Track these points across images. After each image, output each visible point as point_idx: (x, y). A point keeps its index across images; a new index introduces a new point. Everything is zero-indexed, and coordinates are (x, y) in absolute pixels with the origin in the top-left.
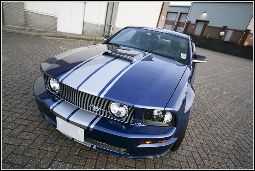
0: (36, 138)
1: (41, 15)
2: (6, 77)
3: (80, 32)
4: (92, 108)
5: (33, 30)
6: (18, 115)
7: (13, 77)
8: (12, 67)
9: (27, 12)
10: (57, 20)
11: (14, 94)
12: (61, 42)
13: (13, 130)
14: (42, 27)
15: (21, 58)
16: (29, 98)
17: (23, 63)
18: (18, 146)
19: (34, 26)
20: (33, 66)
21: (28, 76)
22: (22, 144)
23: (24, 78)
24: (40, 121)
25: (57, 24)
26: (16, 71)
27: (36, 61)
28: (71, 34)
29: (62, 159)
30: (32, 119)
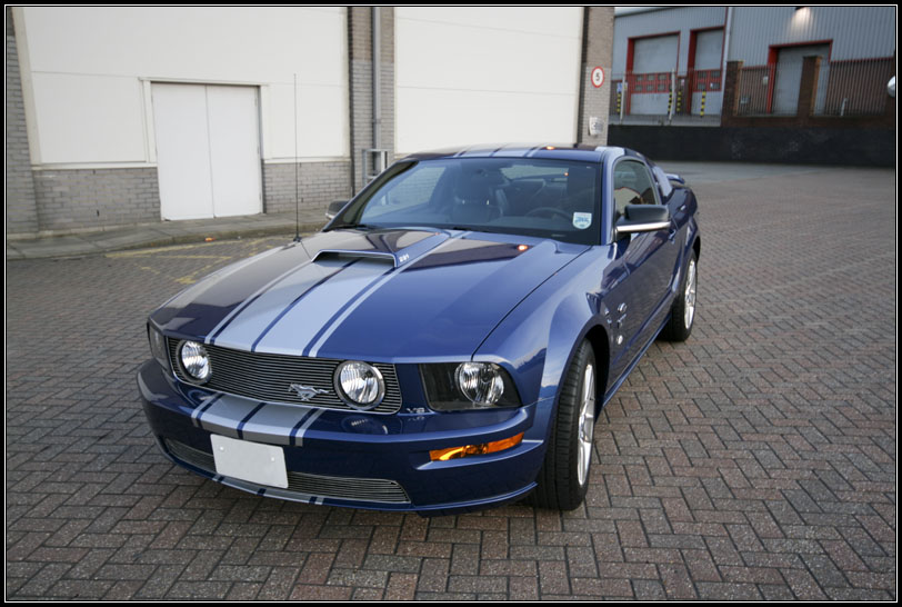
0: (161, 530)
1: (94, 171)
2: (28, 402)
3: (253, 207)
4: (295, 392)
5: (71, 235)
6: (98, 488)
7: (49, 398)
8: (38, 373)
9: (41, 172)
10: (156, 178)
11: (67, 441)
12: (183, 261)
13: (95, 519)
14: (102, 216)
15: (55, 339)
16: (114, 444)
17: (67, 355)
18: (118, 549)
19: (71, 220)
20: (102, 356)
21: (94, 390)
22: (127, 544)
23: (83, 397)
24: (164, 494)
25: (158, 193)
26: (54, 381)
27: (108, 340)
28: (216, 221)
29: (241, 561)
30: (138, 492)
